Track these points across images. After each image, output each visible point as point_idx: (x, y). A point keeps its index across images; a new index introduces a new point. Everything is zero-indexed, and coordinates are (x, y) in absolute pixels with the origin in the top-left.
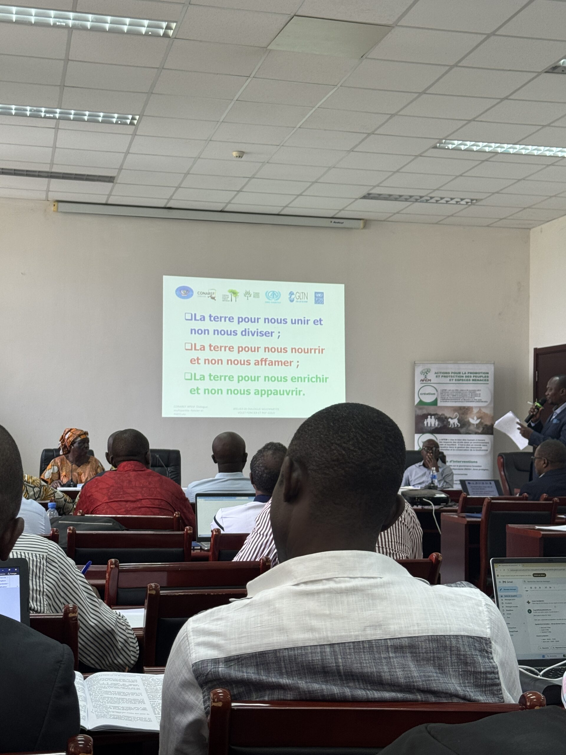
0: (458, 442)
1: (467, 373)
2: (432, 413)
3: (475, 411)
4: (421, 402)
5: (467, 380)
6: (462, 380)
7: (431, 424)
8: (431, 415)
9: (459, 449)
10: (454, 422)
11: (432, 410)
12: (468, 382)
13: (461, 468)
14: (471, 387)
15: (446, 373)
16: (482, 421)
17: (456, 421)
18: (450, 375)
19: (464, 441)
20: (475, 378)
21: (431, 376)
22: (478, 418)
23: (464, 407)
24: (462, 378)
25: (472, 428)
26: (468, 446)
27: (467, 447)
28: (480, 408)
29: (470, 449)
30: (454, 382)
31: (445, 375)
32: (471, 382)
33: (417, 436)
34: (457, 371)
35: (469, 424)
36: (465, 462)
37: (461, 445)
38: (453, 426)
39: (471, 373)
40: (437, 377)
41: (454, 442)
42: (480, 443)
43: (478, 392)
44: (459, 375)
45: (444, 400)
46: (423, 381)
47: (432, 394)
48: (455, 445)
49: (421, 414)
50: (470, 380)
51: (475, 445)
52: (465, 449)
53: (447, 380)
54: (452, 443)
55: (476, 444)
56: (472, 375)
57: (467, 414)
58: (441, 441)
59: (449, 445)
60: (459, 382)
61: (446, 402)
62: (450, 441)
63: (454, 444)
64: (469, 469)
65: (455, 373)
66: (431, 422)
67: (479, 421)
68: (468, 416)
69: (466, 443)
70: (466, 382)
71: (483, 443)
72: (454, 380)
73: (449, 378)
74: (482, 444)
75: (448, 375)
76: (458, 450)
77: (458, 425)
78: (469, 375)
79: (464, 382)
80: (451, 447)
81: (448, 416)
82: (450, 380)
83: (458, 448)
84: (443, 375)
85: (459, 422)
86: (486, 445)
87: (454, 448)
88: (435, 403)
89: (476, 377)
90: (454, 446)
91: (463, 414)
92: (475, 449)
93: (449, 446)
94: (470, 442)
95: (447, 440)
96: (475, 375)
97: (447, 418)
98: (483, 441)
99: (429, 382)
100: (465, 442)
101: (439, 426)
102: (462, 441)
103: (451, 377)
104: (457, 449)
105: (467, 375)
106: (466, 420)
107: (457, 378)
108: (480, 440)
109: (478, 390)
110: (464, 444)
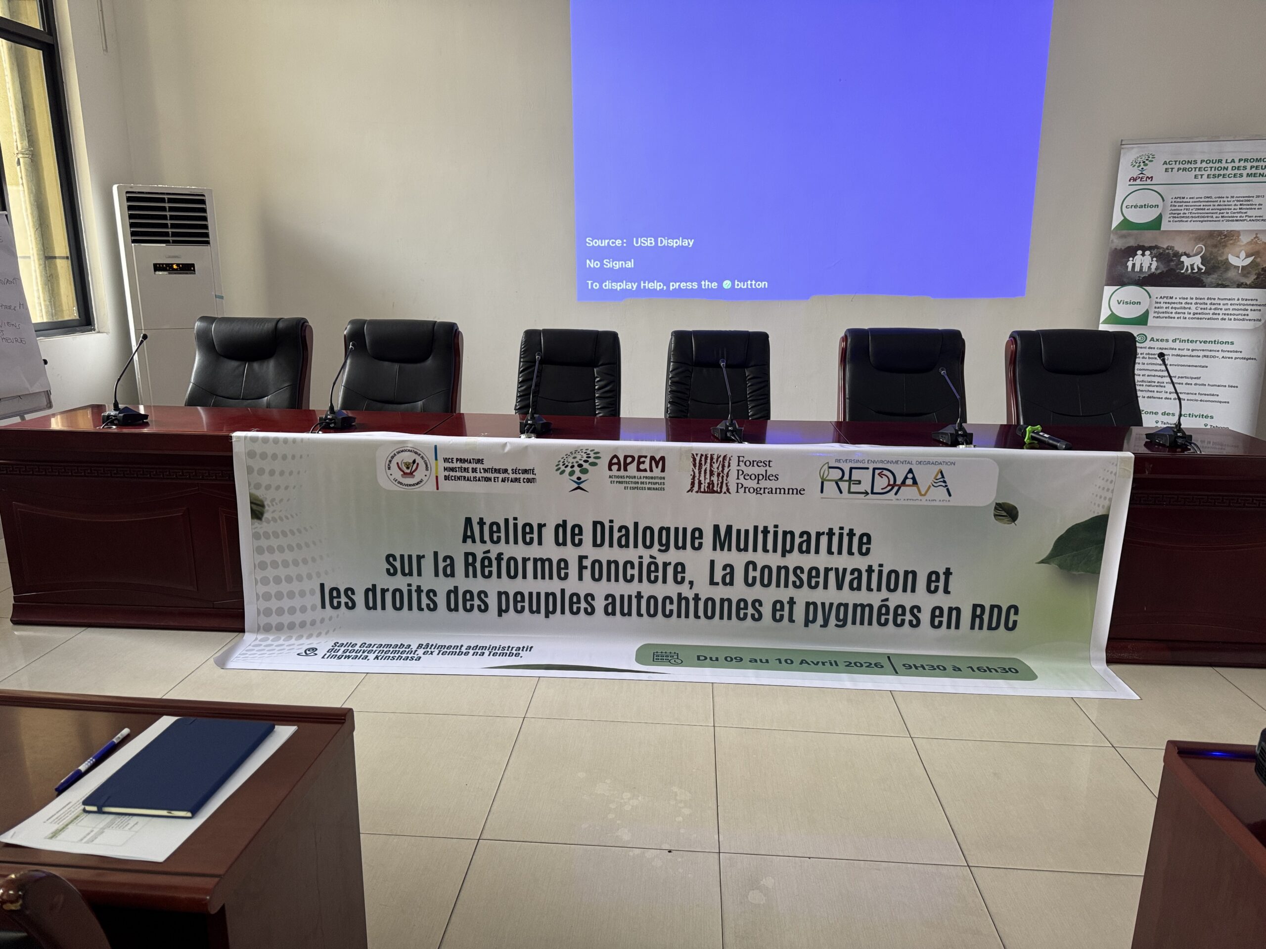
0: (1196, 303)
1: (1237, 160)
2: (1147, 245)
3: (1245, 239)
4: (1126, 224)
5: (1235, 175)
6: (1224, 176)
7: (1141, 267)
8: (1144, 249)
9: (1196, 316)
10: (1192, 262)
11: (1148, 238)
12: (1238, 180)
13: (1195, 353)
14: (1242, 191)
15: (1189, 162)
16: (1258, 260)
17: (1197, 261)
18: (1198, 165)
19: (1209, 302)
20: (1254, 171)
21: (1155, 170)
22: (1248, 256)
23: (1220, 233)
24: (1222, 172)
25: (1231, 274)
26: (1216, 312)
27: (1214, 314)
28: (1257, 233)
29: (1220, 317)
30: (1205, 179)
31: (1187, 165)
32: (1245, 179)
33: (1108, 290)
34: (1215, 157)
35: (1227, 266)
36: (1205, 342)
37: (1201, 309)
38: (1190, 271)
39: (1246, 160)
40: (1166, 170)
41: (1186, 303)
42: (1244, 305)
43: (1256, 201)
44: (1217, 165)
45: (1177, 217)
46: (1135, 180)
47: (1151, 206)
48: (1190, 308)
49: (1123, 248)
50: (1241, 175)
51: (1234, 309)
52: (1211, 316)
53: (1189, 177)
54: (1183, 305)
55: (1236, 307)
56: (1249, 165)
57: (1225, 246)
58: (1158, 300)
59: (1175, 308)
60: (1216, 180)
61: (1181, 221)
62: (1178, 301)
63: (1187, 306)
64: (1214, 357)
65: (1208, 161)
66: (1144, 262)
67: (1250, 259)
68: (1226, 250)
69: (1214, 304)
70: (1233, 180)
71: (1253, 305)
72: (1205, 177)
73: (1193, 173)
74: (1249, 308)
75: (1193, 166)
76: (1193, 318)
77: (1199, 269)
78: (1242, 164)
79: (1227, 180)
80: (1179, 313)
81: (1181, 251)
82: (1196, 177)
83: (1194, 314)
84: (1182, 166)
85: (1202, 264)
86: (1260, 310)
87: (1187, 316)
88: (1156, 224)
89: (1257, 167)
90: (1186, 311)
91: (1215, 246)
92: (1232, 317)
93: (1174, 311)
94: (1222, 302)
95: (1171, 298)
96: (1255, 164)
97: (1178, 255)
98: (1254, 302)
99: (1149, 182)
100: (1211, 304)
101: (1159, 271)
102: (1206, 301)
103: (1200, 169)
104: (1191, 316)
105: (1237, 164)
106: (1220, 259)
107: (1213, 172)
108: (1246, 300)
109: (1258, 197)
110: (1209, 306)
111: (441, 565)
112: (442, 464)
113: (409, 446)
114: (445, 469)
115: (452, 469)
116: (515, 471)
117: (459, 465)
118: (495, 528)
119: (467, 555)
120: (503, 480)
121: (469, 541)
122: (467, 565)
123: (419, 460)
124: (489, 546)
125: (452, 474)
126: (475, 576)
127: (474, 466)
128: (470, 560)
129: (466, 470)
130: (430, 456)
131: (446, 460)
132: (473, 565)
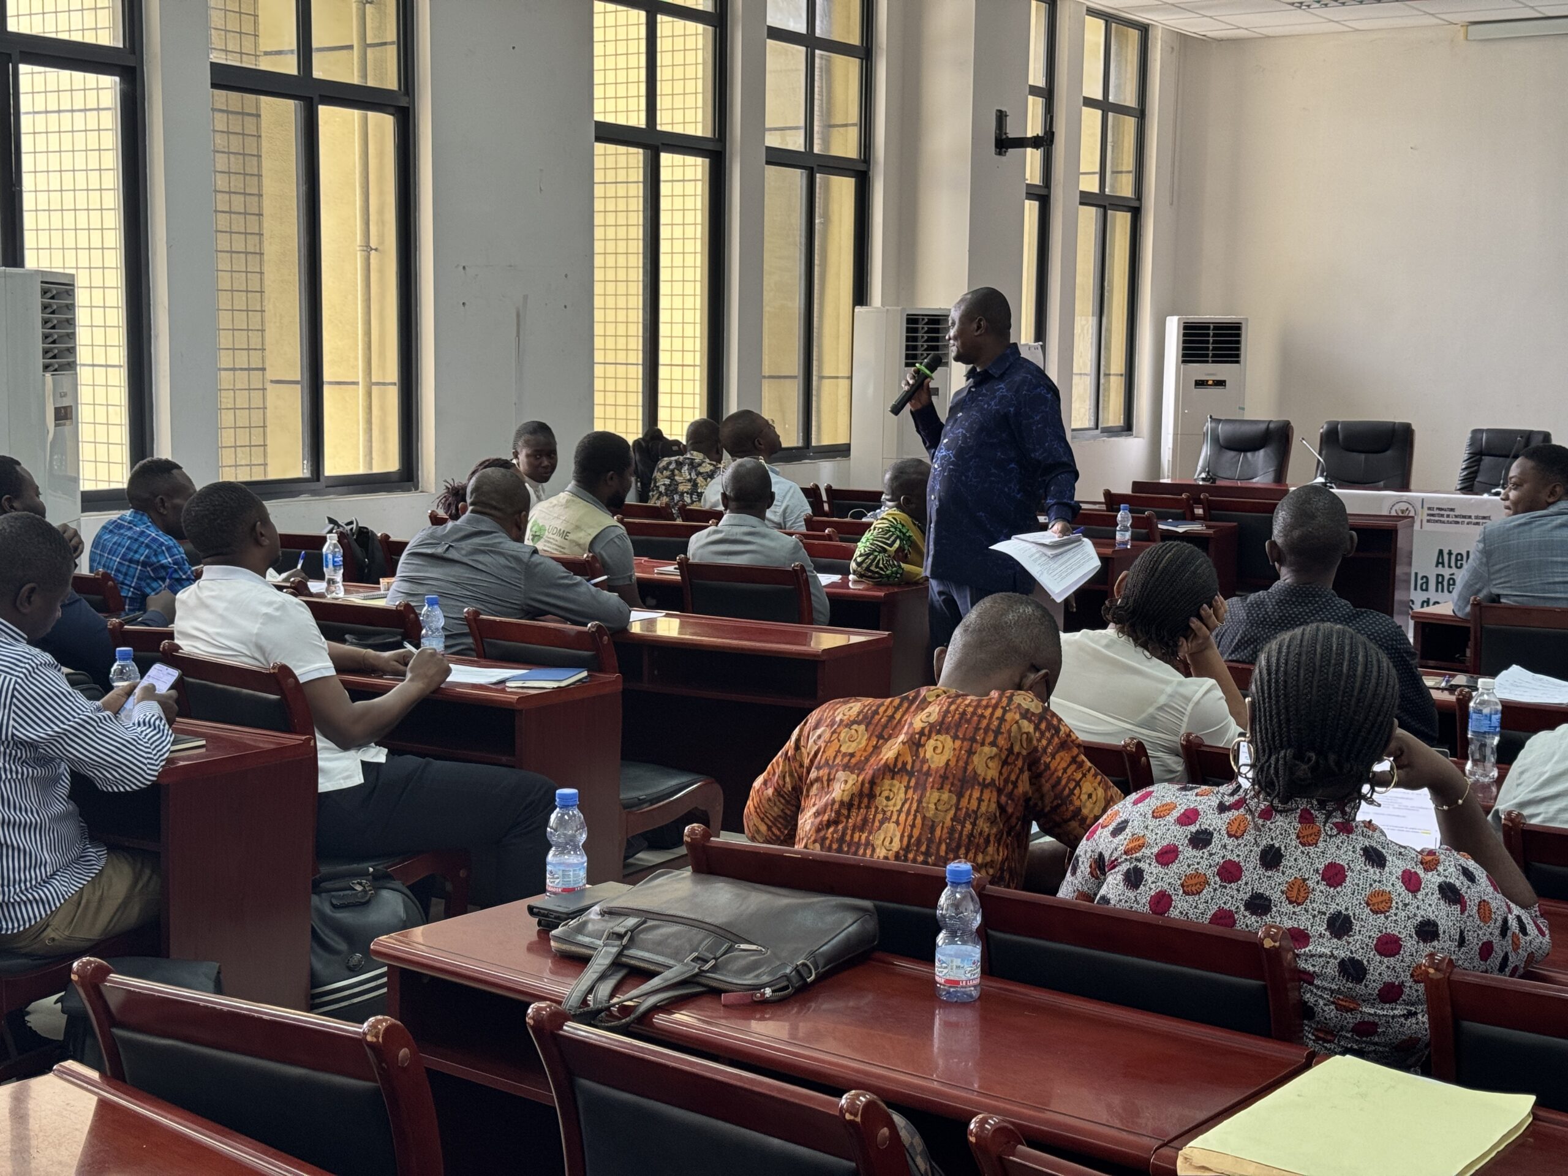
111: (1420, 582)
112: (1426, 512)
113: (1404, 499)
114: (1428, 515)
115: (1433, 515)
116: (1477, 517)
117: (1438, 512)
118: (1459, 558)
119: (1438, 576)
120: (1468, 523)
121: (1440, 566)
122: (1438, 583)
123: (1410, 508)
124: (1454, 570)
125: (1432, 518)
126: (1443, 591)
127: (1448, 513)
128: (1440, 579)
129: (1442, 516)
130: (1419, 506)
131: (1429, 509)
132: (1442, 583)
